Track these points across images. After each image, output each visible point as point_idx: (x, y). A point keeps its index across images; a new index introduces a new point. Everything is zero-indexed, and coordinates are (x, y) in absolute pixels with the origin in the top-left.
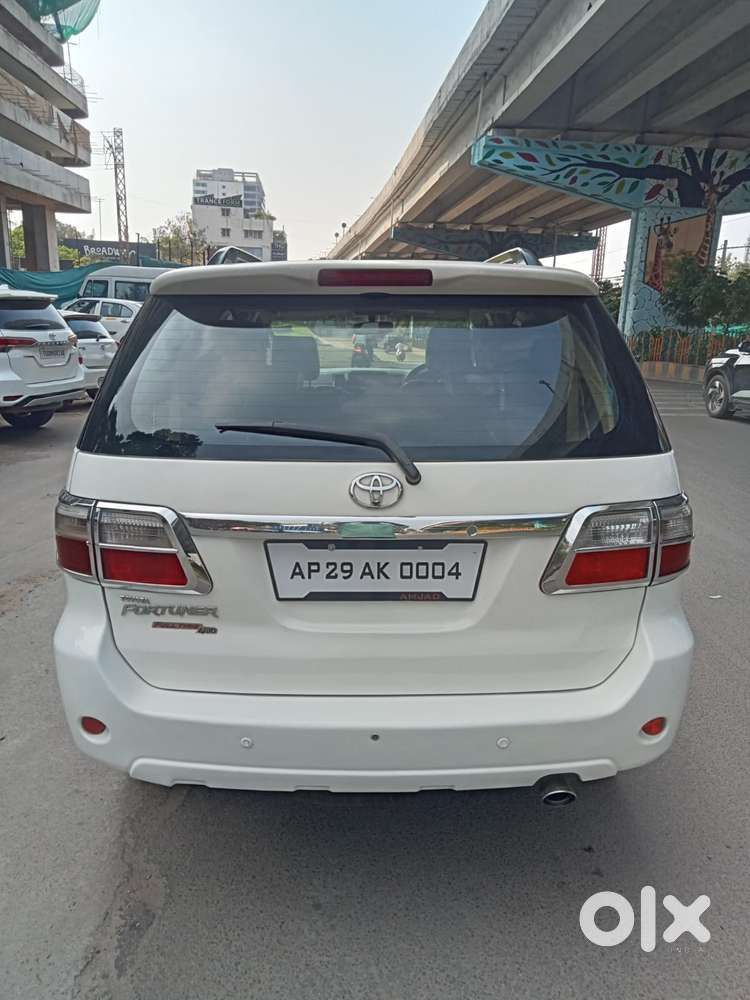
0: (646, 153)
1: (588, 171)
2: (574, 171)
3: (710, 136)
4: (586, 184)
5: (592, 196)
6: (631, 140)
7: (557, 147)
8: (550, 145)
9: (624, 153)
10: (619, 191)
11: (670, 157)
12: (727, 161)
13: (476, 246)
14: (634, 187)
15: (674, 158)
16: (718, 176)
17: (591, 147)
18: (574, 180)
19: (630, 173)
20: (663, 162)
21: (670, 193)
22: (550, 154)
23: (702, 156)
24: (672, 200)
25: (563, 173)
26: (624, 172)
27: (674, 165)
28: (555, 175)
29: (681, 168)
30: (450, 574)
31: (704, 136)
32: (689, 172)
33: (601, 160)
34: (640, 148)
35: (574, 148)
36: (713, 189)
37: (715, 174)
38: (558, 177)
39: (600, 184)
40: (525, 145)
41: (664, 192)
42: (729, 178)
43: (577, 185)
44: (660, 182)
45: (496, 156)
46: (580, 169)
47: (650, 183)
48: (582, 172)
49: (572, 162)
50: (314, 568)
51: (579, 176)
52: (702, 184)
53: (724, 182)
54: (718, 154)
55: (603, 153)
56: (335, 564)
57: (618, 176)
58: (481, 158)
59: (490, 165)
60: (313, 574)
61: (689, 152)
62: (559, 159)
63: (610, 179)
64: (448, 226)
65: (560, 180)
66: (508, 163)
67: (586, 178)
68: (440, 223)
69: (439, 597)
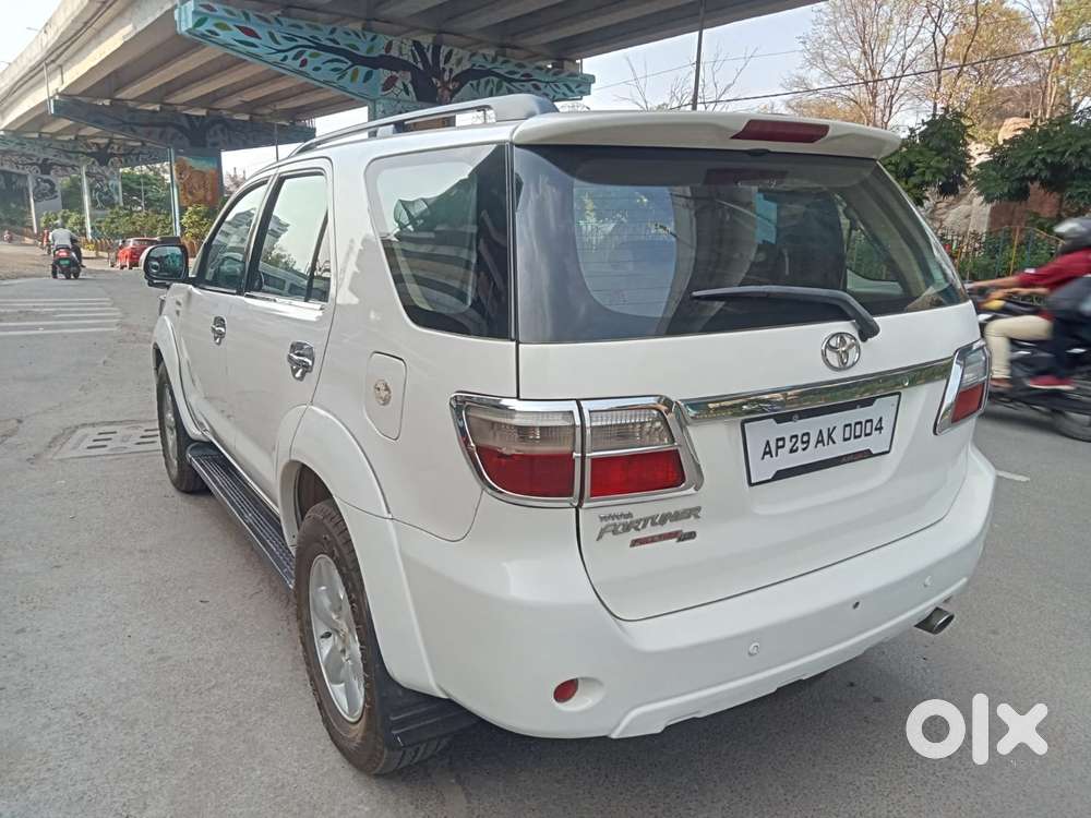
0: (376, 41)
1: (318, 55)
2: (301, 53)
3: (434, 32)
4: (316, 69)
5: (324, 82)
6: (358, 26)
7: (281, 24)
8: (273, 20)
9: (353, 40)
10: (353, 79)
11: (400, 48)
12: (453, 59)
13: (171, 131)
14: (368, 76)
15: (403, 50)
16: (447, 73)
17: (317, 28)
18: (304, 63)
19: (364, 61)
20: (394, 53)
21: (405, 86)
22: (273, 31)
23: (431, 51)
24: (408, 93)
25: (291, 54)
26: (357, 60)
27: (405, 58)
28: (283, 55)
29: (411, 61)
30: (876, 429)
31: (427, 31)
32: (420, 66)
33: (331, 44)
34: (370, 36)
35: (300, 27)
36: (445, 85)
37: (444, 70)
38: (285, 58)
39: (333, 70)
40: (243, 19)
41: (399, 84)
42: (457, 75)
43: (308, 69)
44: (394, 73)
45: (209, 25)
46: (309, 51)
47: (383, 74)
48: (311, 55)
49: (299, 44)
50: (781, 443)
51: (309, 59)
52: (434, 80)
53: (455, 79)
54: (444, 50)
55: (331, 37)
56: (796, 436)
57: (350, 63)
58: (190, 26)
59: (203, 36)
60: (780, 450)
61: (417, 44)
62: (285, 38)
63: (344, 66)
64: (131, 104)
65: (289, 61)
66: (223, 36)
67: (316, 62)
68: (119, 100)
69: (867, 454)
